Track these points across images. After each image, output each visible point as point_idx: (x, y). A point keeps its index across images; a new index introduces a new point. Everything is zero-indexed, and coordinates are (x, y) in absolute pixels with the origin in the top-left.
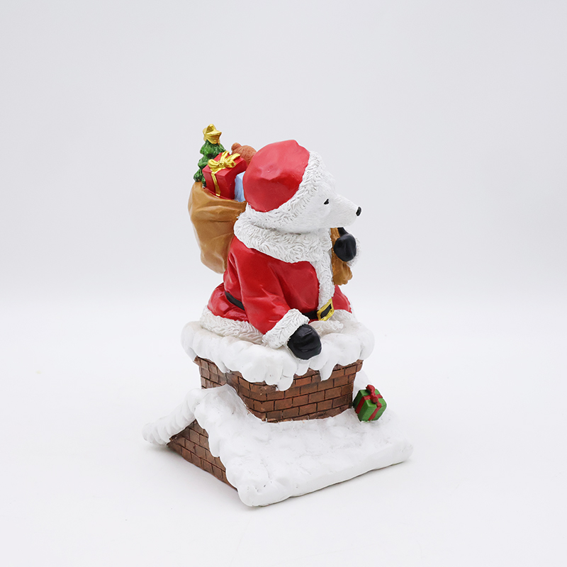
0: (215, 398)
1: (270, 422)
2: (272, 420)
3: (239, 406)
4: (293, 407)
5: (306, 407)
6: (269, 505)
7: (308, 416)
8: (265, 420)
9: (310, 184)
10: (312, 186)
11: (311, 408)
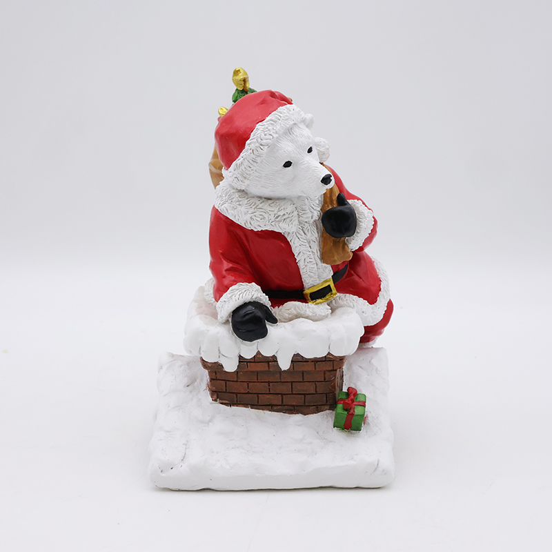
0: (181, 366)
1: (222, 403)
2: (224, 402)
3: (202, 380)
4: (248, 393)
5: (268, 396)
6: (179, 491)
7: (271, 407)
8: (216, 400)
9: (255, 142)
10: (257, 145)
11: (276, 400)
